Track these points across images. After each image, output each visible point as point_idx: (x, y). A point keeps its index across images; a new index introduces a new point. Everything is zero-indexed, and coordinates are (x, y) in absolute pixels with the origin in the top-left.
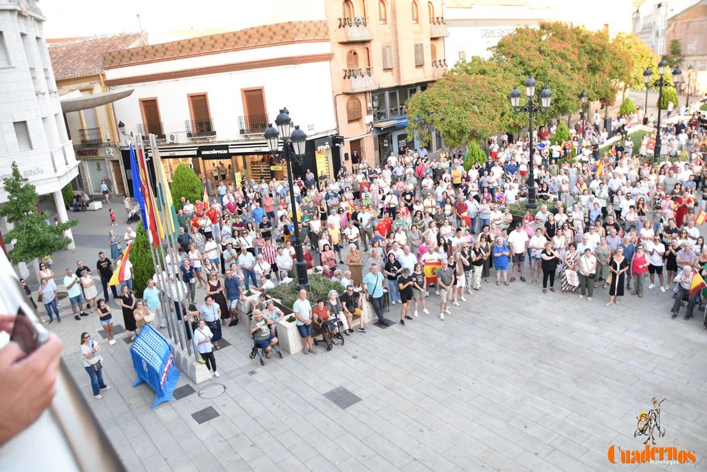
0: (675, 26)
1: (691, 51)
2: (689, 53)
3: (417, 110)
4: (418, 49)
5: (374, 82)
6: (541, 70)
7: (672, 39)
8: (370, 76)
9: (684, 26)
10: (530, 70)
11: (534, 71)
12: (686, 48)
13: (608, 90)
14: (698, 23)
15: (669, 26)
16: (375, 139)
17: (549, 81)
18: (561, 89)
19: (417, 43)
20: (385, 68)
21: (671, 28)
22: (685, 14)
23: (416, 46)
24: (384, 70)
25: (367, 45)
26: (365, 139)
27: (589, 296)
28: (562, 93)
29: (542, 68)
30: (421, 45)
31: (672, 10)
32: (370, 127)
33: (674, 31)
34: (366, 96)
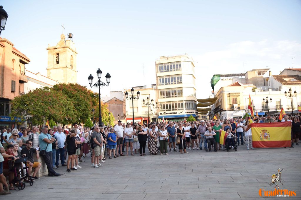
3: (18, 103)
4: (13, 83)
6: (76, 97)
10: (72, 95)
11: (73, 97)
14: (113, 106)
17: (81, 101)
19: (13, 80)
23: (12, 81)
27: (166, 153)
29: (76, 96)
30: (15, 82)
31: (104, 100)
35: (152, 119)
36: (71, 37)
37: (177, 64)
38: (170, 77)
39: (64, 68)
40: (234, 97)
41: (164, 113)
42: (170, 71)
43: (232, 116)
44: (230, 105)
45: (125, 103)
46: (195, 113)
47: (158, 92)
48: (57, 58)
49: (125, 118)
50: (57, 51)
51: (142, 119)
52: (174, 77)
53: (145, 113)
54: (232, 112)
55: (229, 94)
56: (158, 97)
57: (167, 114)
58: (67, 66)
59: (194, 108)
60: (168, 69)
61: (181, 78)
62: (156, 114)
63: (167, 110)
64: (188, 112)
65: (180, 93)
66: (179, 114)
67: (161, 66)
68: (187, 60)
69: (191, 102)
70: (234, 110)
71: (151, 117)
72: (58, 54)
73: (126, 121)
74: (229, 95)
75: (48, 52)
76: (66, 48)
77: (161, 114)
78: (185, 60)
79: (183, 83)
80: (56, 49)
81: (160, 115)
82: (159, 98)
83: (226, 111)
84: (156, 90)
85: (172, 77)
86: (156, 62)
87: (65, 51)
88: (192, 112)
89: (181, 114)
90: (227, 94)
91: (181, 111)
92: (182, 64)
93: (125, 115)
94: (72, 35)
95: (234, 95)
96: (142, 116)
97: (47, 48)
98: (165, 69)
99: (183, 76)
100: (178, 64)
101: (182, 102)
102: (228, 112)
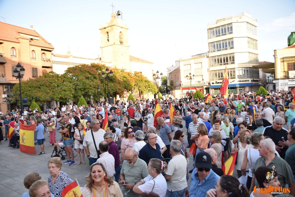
0: (171, 75)
1: (178, 84)
2: (177, 85)
4: (34, 70)
5: (6, 80)
7: (171, 80)
8: (3, 77)
9: (174, 76)
12: (176, 83)
13: (117, 89)
14: (178, 75)
15: (170, 75)
16: (8, 105)
18: (84, 84)
20: (13, 75)
21: (170, 76)
22: (174, 72)
23: (33, 68)
24: (13, 76)
25: (4, 65)
26: (1, 104)
28: (86, 86)
30: (36, 68)
31: (170, 70)
32: (5, 99)
33: (171, 78)
34: (3, 86)
35: (206, 89)
36: (119, 15)
37: (228, 26)
38: (221, 42)
39: (113, 45)
40: (289, 62)
41: (216, 82)
42: (221, 35)
43: (287, 86)
44: (285, 71)
45: (180, 72)
46: (250, 82)
47: (210, 60)
48: (108, 37)
49: (181, 88)
50: (107, 30)
51: (196, 89)
52: (226, 42)
53: (197, 83)
54: (287, 81)
55: (283, 58)
56: (211, 65)
57: (218, 83)
58: (114, 43)
59: (249, 76)
60: (219, 33)
61: (232, 42)
62: (209, 84)
63: (219, 79)
64: (240, 81)
65: (232, 59)
66: (231, 83)
67: (212, 31)
68: (240, 20)
69: (246, 69)
70: (289, 79)
71: (205, 87)
72: (108, 33)
73: (182, 91)
74: (283, 60)
75: (101, 32)
76: (113, 26)
77: (213, 83)
78: (237, 21)
79: (234, 48)
80: (106, 29)
81: (211, 85)
82: (211, 67)
83: (278, 79)
84: (208, 58)
85: (223, 42)
86: (207, 27)
87: (112, 30)
88: (246, 81)
89: (233, 83)
90: (281, 59)
91: (233, 80)
92: (234, 25)
93: (180, 85)
94: (120, 12)
95: (291, 59)
96: (196, 86)
97: (100, 28)
98: (217, 34)
99: (234, 40)
100: (230, 26)
101: (234, 70)
102: (280, 82)
